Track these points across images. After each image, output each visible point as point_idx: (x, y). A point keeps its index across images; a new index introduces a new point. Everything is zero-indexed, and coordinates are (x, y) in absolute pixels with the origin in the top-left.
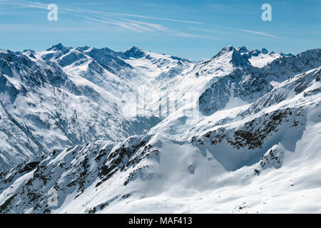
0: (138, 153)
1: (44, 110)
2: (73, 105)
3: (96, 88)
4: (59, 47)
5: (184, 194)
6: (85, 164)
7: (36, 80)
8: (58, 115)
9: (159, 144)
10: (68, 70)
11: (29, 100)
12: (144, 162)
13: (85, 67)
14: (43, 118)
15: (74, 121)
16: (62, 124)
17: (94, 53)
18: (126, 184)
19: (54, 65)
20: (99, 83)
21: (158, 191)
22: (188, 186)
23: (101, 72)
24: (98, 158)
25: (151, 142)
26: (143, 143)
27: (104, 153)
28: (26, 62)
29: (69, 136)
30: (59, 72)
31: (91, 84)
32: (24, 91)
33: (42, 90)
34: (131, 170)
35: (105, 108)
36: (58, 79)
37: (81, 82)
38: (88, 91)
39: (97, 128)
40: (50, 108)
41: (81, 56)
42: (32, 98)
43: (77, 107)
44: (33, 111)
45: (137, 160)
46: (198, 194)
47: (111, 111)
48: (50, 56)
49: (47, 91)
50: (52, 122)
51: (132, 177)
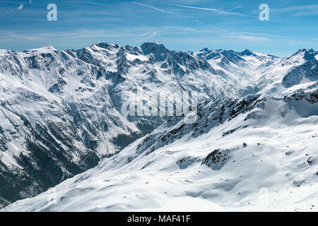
0: (252, 104)
1: (197, 83)
2: (213, 80)
3: (225, 71)
4: (206, 49)
5: (279, 127)
6: (223, 108)
7: (193, 67)
8: (205, 85)
9: (264, 99)
10: (210, 62)
11: (190, 77)
12: (256, 109)
13: (219, 60)
14: (197, 86)
15: (213, 88)
16: (207, 90)
17: (224, 53)
18: (245, 120)
19: (203, 59)
20: (227, 69)
21: (264, 125)
22: (281, 123)
23: (228, 63)
24: (230, 106)
25: (260, 98)
26: (255, 99)
27: (233, 103)
28: (189, 57)
29: (210, 96)
30: (206, 62)
31: (222, 69)
32: (188, 72)
33: (197, 72)
34: (248, 113)
35: (230, 82)
36: (205, 66)
37: (217, 68)
38: (221, 73)
39: (225, 93)
40: (201, 81)
41: (218, 54)
42: (191, 76)
43: (215, 81)
44: (192, 83)
45: (252, 108)
46: (287, 128)
47: (233, 84)
48: (201, 54)
49: (200, 72)
50: (202, 89)
51: (249, 116)
